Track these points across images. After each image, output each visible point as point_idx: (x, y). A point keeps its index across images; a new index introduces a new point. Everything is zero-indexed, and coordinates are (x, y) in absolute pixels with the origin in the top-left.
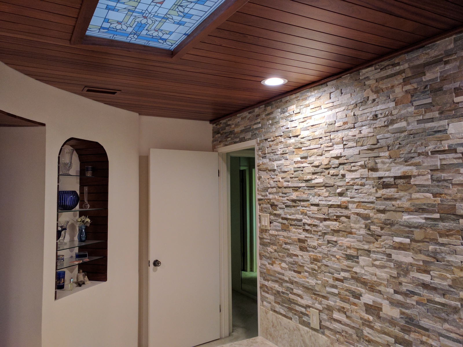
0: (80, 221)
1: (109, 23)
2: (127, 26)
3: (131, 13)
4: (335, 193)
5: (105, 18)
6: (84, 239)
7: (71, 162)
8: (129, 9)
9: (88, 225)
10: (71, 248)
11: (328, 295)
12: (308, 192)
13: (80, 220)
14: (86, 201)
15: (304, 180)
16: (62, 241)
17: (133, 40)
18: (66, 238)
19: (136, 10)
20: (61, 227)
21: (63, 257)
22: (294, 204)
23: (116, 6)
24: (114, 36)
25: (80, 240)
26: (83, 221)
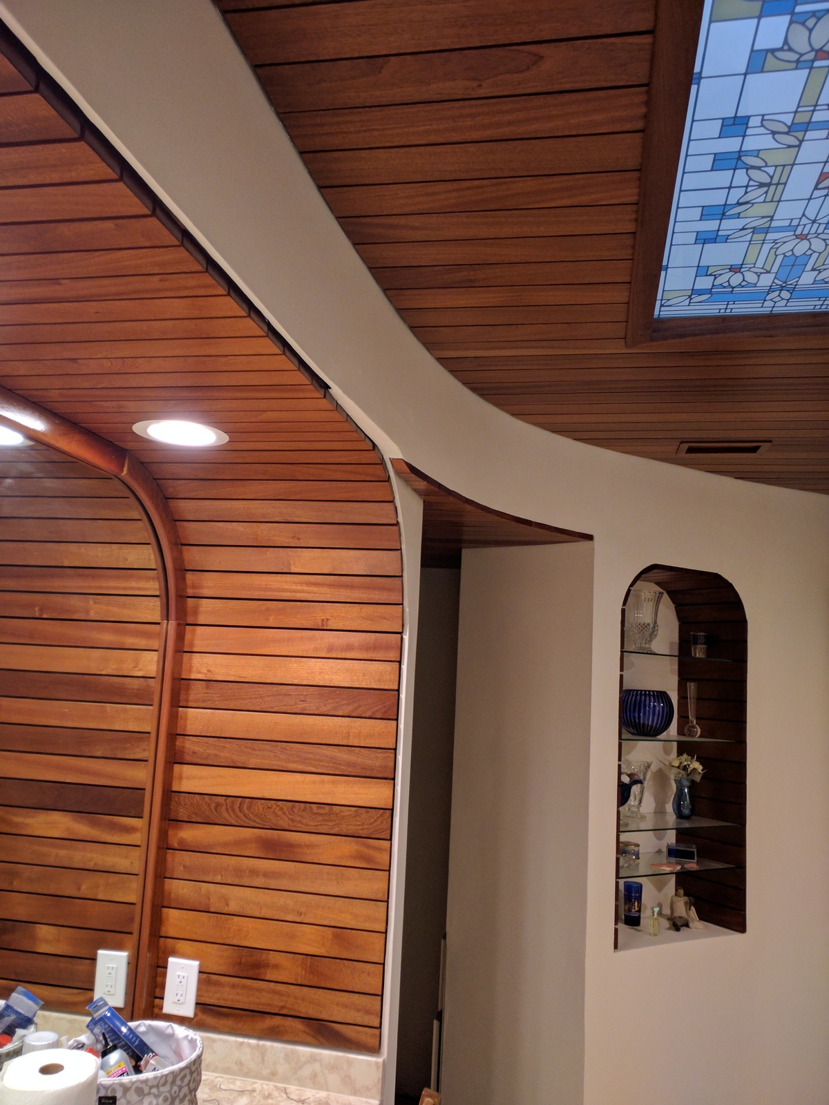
0: (678, 767)
1: (710, 275)
2: (756, 273)
3: (761, 236)
5: (698, 267)
6: (686, 812)
7: (655, 622)
8: (754, 228)
9: (698, 778)
10: (658, 830)
13: (677, 765)
14: (692, 718)
16: (635, 809)
17: (782, 304)
18: (645, 802)
19: (774, 224)
20: (629, 775)
21: (636, 849)
23: (718, 230)
24: (729, 306)
25: (680, 815)
26: (685, 766)
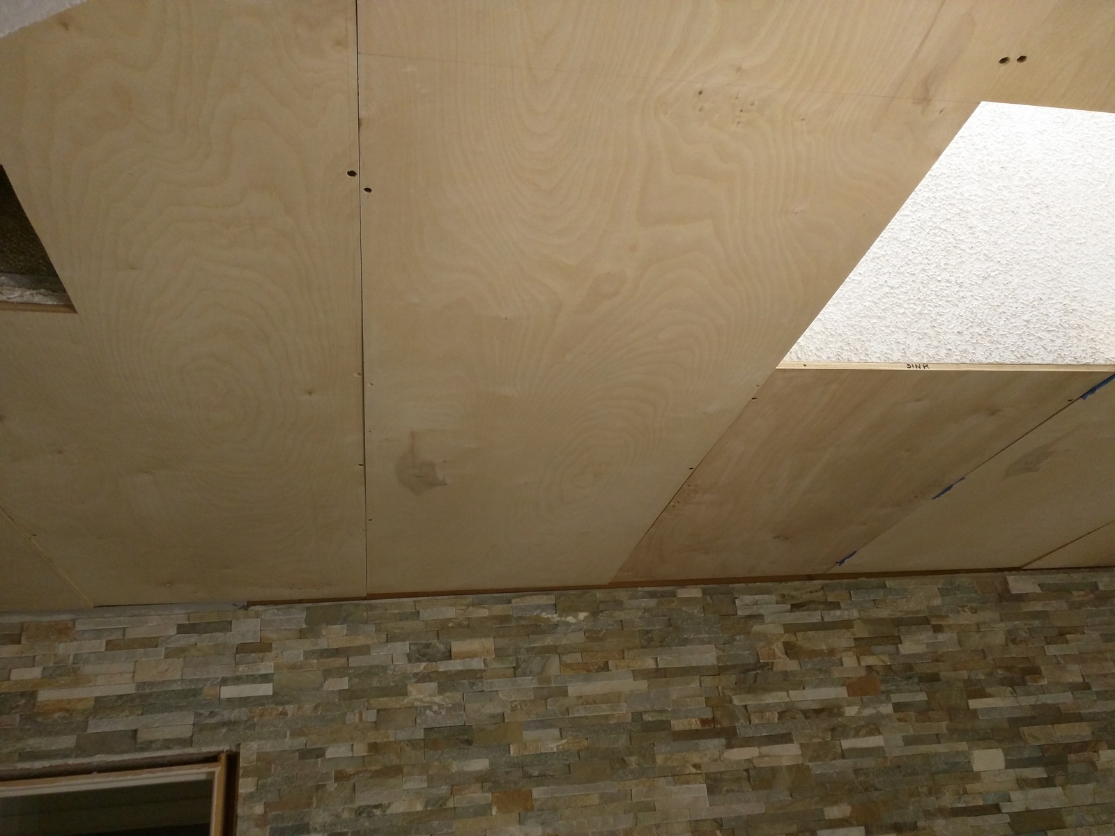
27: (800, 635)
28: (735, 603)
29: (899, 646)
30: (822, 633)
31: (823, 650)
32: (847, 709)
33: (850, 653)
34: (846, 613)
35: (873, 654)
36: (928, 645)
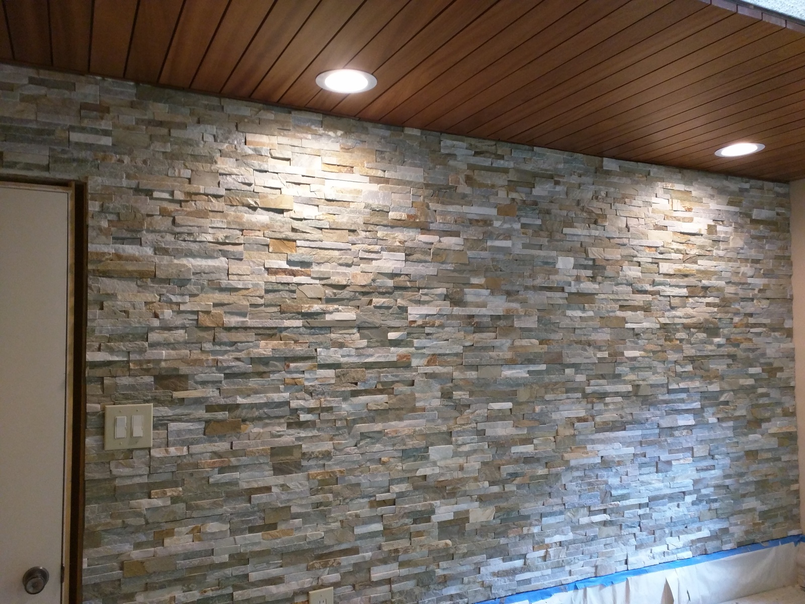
4: (382, 341)
11: (358, 543)
12: (312, 339)
15: (299, 313)
22: (262, 368)
27: (476, 172)
28: (440, 144)
29: (533, 189)
30: (490, 173)
31: (488, 184)
32: (495, 222)
33: (503, 189)
34: (507, 163)
35: (516, 192)
36: (549, 192)
